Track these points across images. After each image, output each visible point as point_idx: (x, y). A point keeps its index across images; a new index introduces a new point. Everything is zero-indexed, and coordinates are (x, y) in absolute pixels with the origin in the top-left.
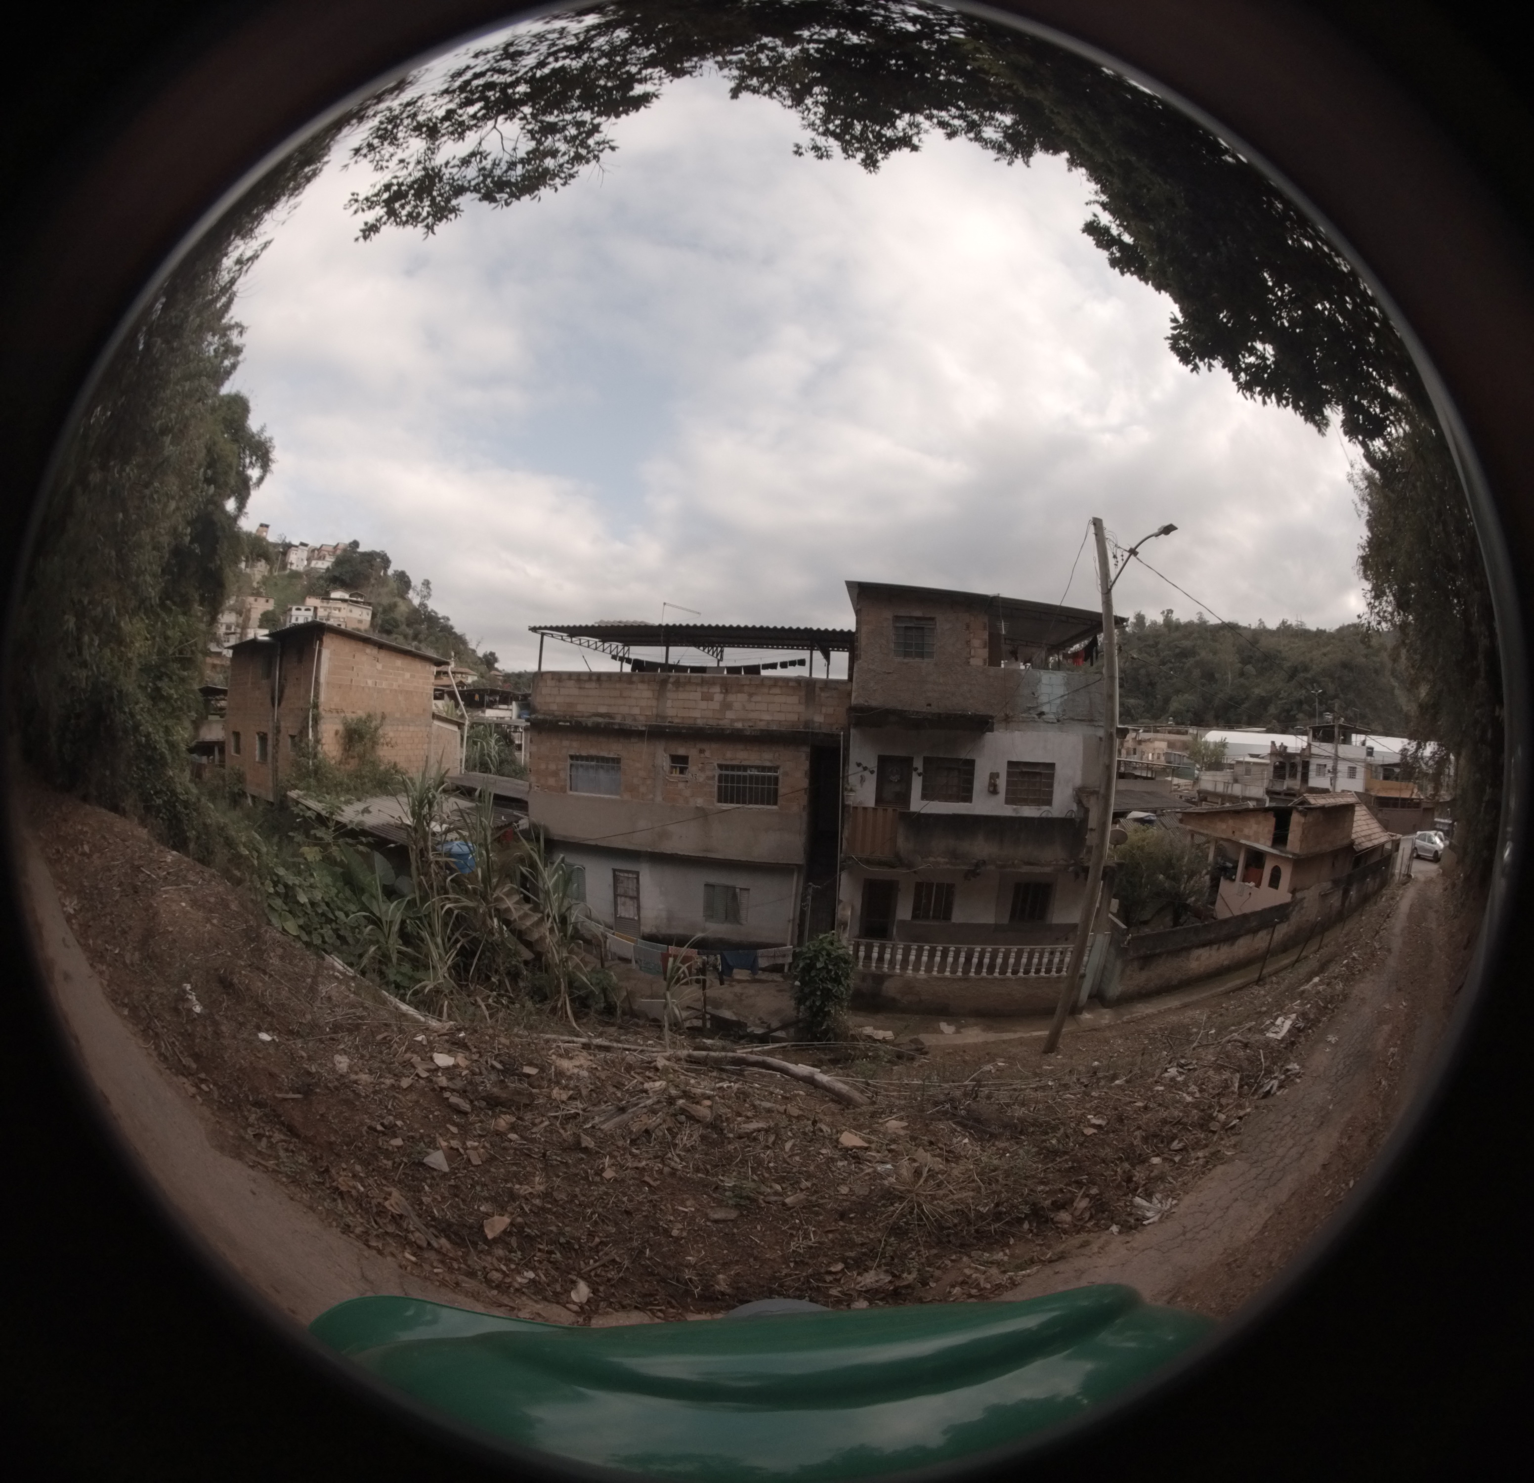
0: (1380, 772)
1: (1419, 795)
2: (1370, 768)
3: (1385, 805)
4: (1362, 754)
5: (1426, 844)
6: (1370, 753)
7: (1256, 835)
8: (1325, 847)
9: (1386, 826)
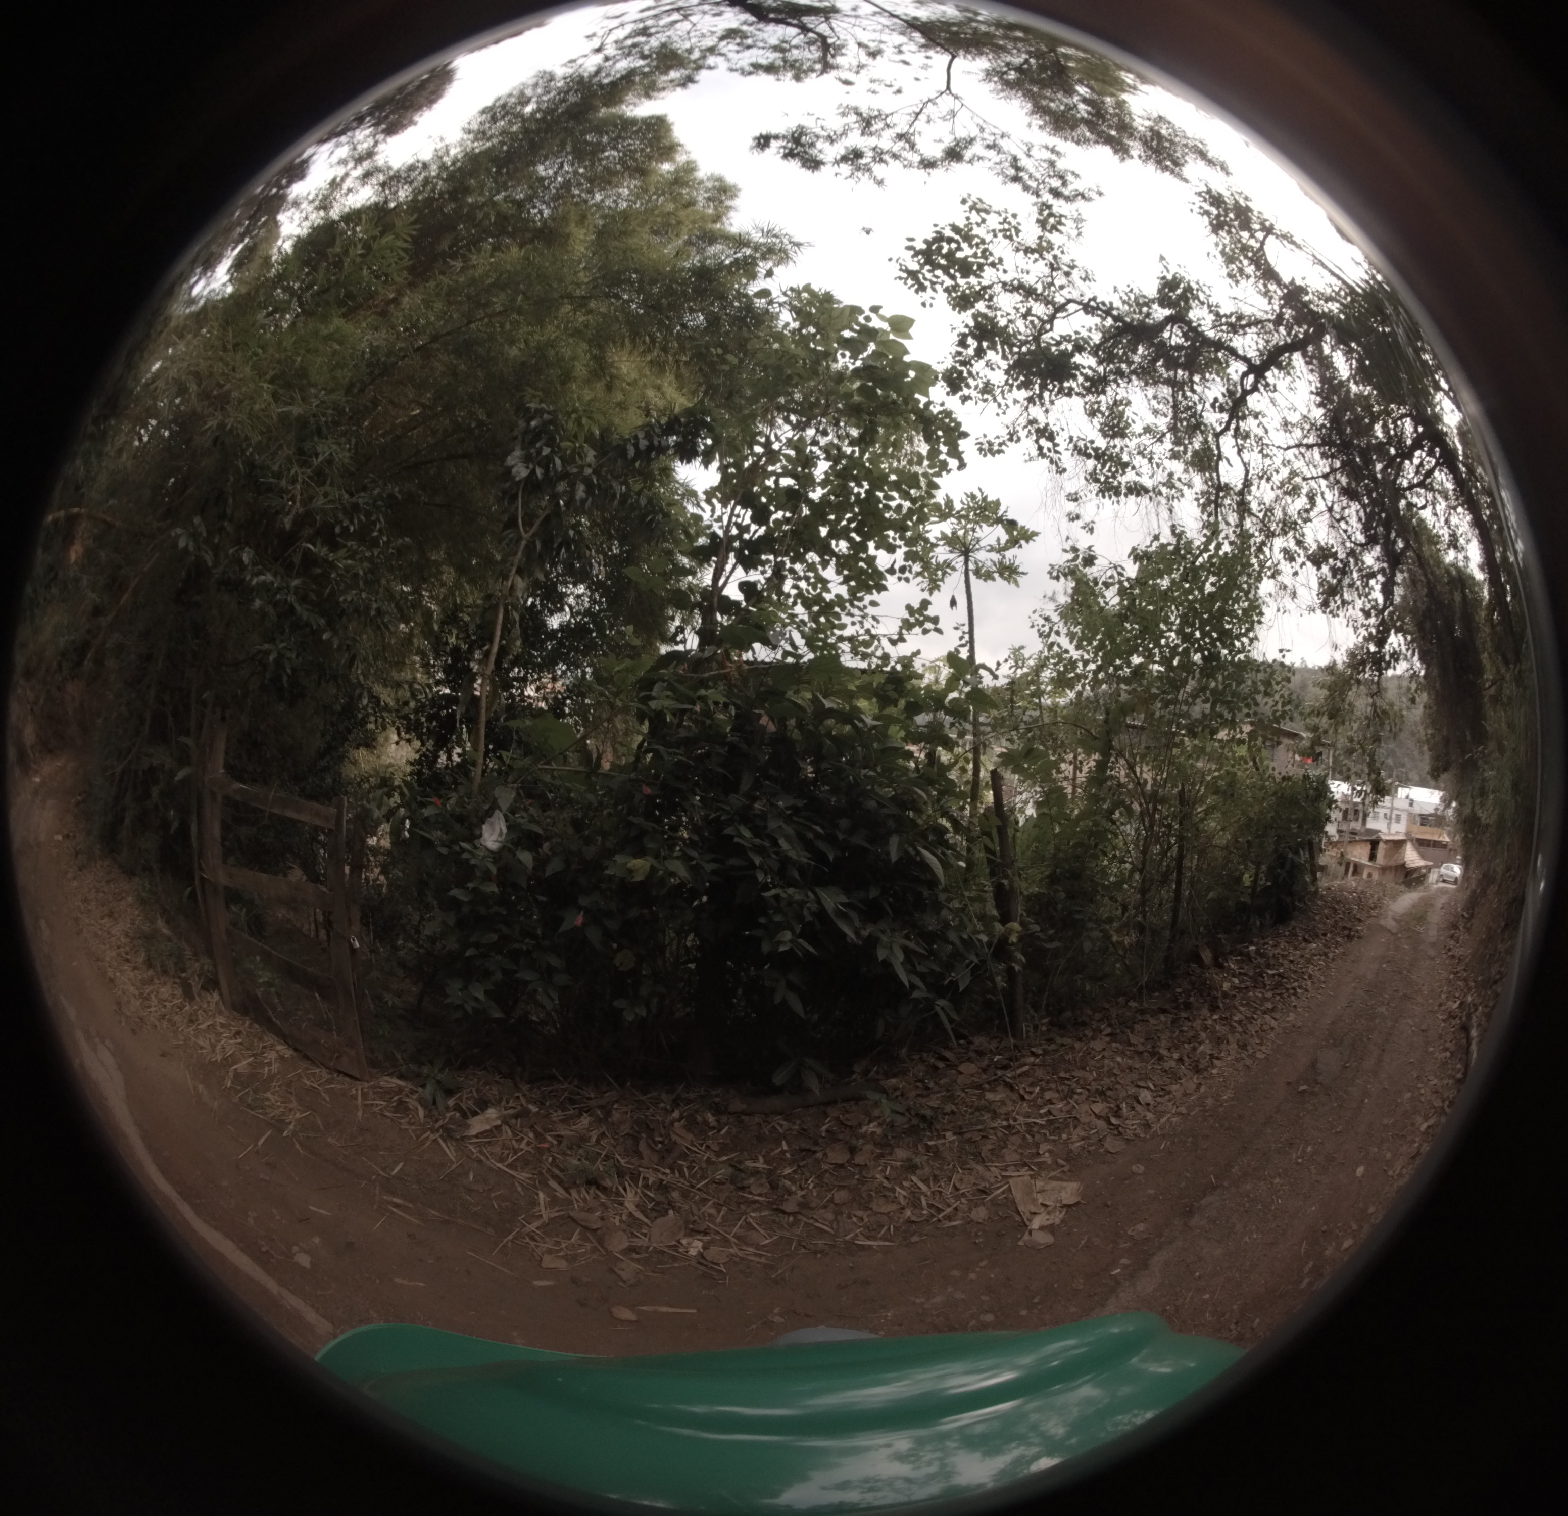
0: (1418, 819)
1: (1446, 839)
2: (1410, 814)
3: (1422, 844)
4: (1405, 805)
5: (1449, 873)
6: (1411, 805)
7: (1359, 854)
8: (1392, 863)
9: (1423, 857)
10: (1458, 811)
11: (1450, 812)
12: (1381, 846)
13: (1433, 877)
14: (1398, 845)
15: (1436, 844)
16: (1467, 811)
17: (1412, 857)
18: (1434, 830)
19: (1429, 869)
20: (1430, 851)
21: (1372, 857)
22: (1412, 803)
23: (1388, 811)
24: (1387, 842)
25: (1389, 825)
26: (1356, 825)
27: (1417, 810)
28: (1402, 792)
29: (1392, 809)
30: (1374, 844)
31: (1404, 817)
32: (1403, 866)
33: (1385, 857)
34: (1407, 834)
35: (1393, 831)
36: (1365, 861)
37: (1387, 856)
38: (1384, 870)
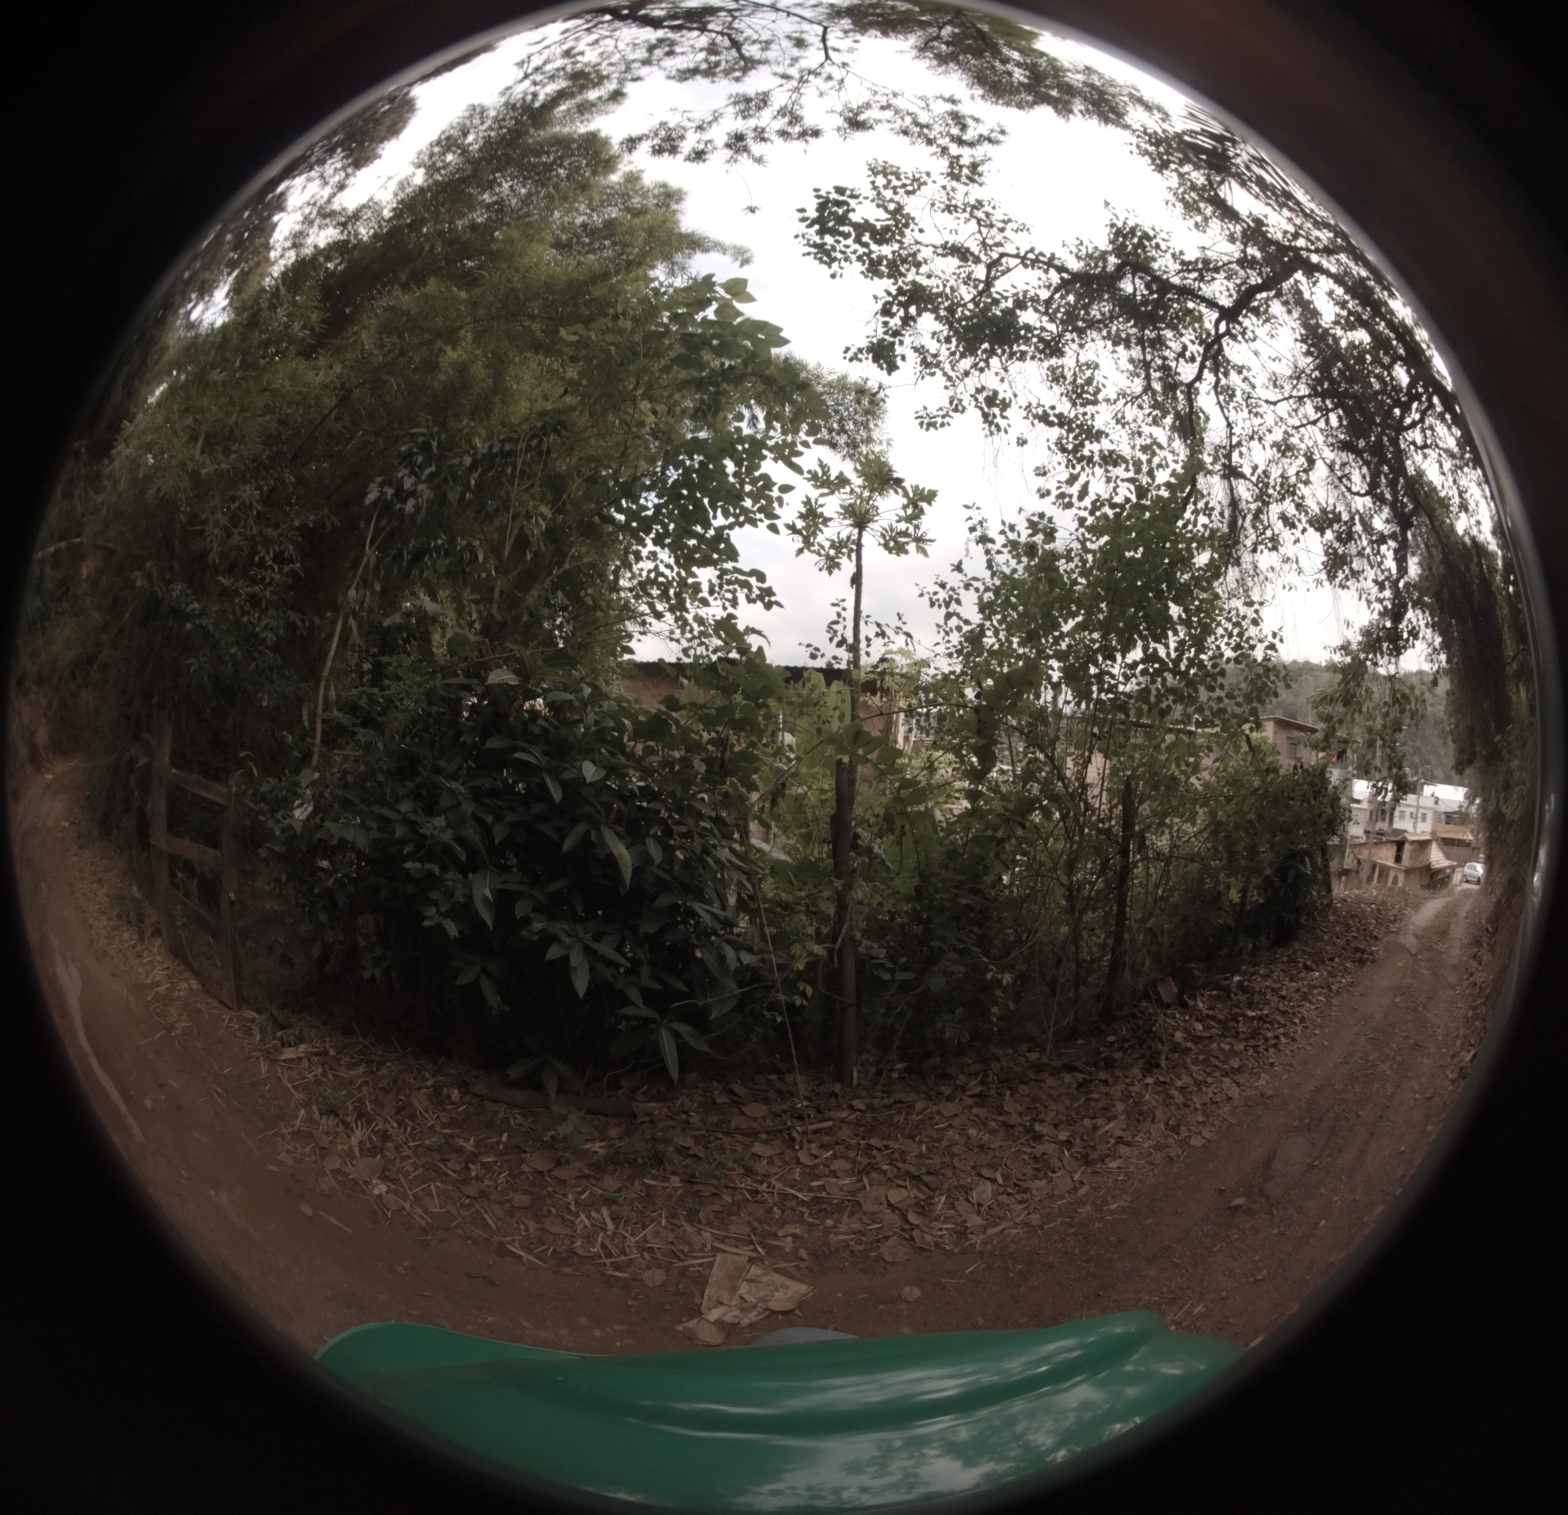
0: (1443, 817)
1: (1469, 837)
2: (1436, 813)
3: (1447, 843)
4: (1430, 803)
6: (1436, 803)
7: (1386, 856)
8: (1418, 864)
9: (1448, 857)
10: (1483, 808)
11: (1473, 809)
12: (1407, 847)
13: (1457, 877)
14: (1423, 845)
15: (1460, 843)
16: (1491, 808)
17: (1437, 858)
18: (1459, 828)
19: (1453, 868)
20: (1455, 850)
21: (1398, 859)
22: (1437, 800)
23: (1413, 810)
24: (1413, 842)
25: (1415, 824)
26: (1382, 825)
27: (1442, 808)
28: (1428, 790)
29: (1418, 807)
30: (1400, 845)
31: (1430, 816)
32: (1428, 867)
33: (1411, 858)
34: (1433, 833)
35: (1419, 831)
36: (1390, 863)
37: (1414, 856)
38: (1408, 872)
